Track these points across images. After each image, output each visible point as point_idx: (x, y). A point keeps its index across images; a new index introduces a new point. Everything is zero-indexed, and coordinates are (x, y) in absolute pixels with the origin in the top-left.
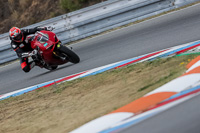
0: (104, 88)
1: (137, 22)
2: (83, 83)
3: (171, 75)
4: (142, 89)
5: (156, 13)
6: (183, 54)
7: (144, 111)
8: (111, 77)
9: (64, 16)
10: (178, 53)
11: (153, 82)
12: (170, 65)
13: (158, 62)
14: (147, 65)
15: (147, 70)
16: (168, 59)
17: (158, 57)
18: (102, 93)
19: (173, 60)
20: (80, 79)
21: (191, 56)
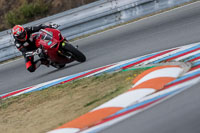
0: (50, 103)
1: (83, 36)
2: (29, 98)
3: (117, 90)
4: (88, 105)
5: (102, 28)
6: (129, 69)
7: (90, 127)
8: (57, 92)
9: (9, 31)
10: (124, 68)
11: (99, 97)
12: (116, 80)
13: (105, 77)
14: (93, 81)
15: (93, 85)
16: (115, 74)
17: (104, 72)
18: (48, 108)
19: (120, 75)
20: (26, 95)
21: (138, 72)
